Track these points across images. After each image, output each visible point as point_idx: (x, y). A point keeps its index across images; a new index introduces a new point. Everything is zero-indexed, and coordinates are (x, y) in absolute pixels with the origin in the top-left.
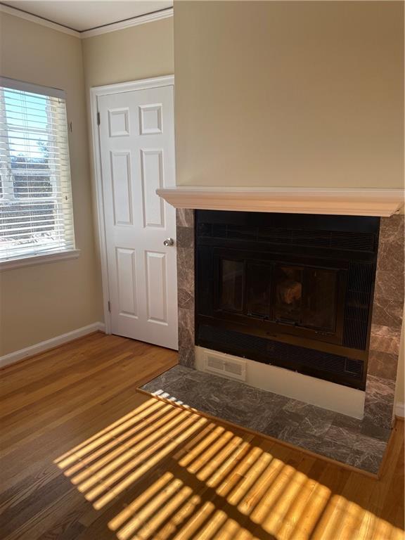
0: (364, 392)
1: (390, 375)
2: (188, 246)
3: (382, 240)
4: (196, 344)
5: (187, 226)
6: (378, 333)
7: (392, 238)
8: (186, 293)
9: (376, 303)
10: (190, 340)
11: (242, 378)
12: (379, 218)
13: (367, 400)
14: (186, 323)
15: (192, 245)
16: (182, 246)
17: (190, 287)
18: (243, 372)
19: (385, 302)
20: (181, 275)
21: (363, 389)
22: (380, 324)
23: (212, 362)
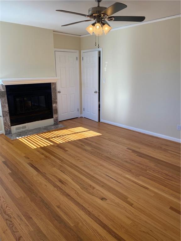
0: (53, 119)
1: (57, 113)
2: (5, 97)
3: (52, 87)
4: (11, 126)
5: (3, 91)
6: (54, 105)
7: (53, 87)
8: (6, 112)
9: (53, 100)
10: (9, 126)
11: (27, 128)
12: (51, 83)
13: (54, 120)
14: (7, 121)
15: (6, 96)
16: (2, 97)
17: (7, 109)
18: (27, 127)
19: (54, 99)
20: (3, 107)
21: (53, 118)
22: (54, 103)
23: (17, 129)
